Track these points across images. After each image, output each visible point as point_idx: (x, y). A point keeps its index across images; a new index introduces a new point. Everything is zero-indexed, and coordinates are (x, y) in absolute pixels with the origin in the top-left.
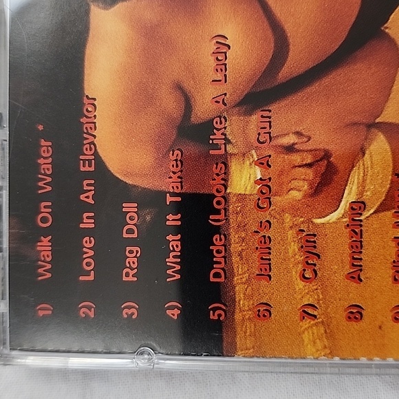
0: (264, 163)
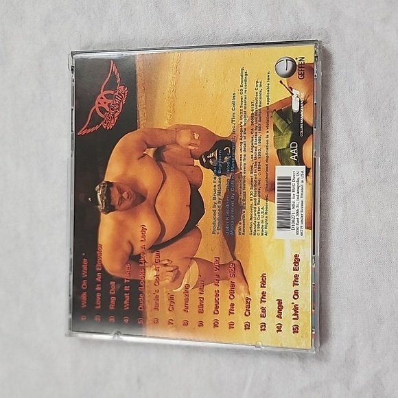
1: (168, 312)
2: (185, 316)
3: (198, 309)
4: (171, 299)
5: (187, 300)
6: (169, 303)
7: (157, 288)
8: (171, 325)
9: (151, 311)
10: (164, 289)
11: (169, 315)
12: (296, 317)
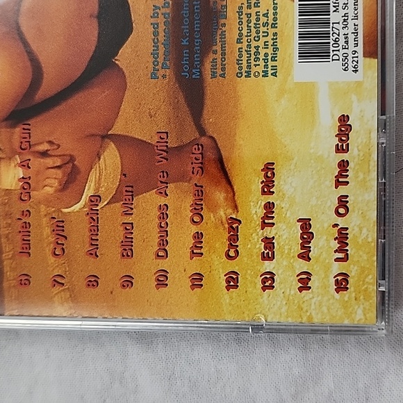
0: (25, 165)
1: (52, 259)
2: (92, 267)
3: (120, 250)
4: (59, 229)
5: (94, 230)
6: (52, 239)
7: (25, 206)
8: (58, 288)
9: (13, 258)
10: (43, 208)
11: (54, 266)
12: (341, 255)
